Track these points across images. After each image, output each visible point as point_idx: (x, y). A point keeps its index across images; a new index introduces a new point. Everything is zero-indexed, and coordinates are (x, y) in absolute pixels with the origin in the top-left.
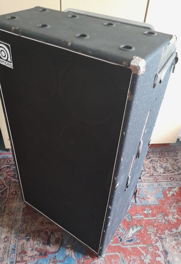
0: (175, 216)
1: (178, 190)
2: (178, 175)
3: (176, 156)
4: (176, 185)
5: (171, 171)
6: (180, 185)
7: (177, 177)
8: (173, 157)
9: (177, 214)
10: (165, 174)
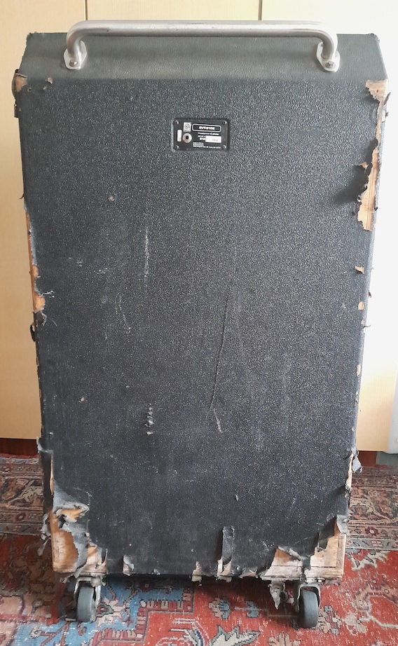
0: (367, 617)
1: (385, 557)
2: (392, 526)
3: (392, 487)
4: (381, 546)
5: (371, 516)
6: (393, 547)
7: (387, 530)
8: (383, 489)
9: (371, 613)
10: (354, 521)
